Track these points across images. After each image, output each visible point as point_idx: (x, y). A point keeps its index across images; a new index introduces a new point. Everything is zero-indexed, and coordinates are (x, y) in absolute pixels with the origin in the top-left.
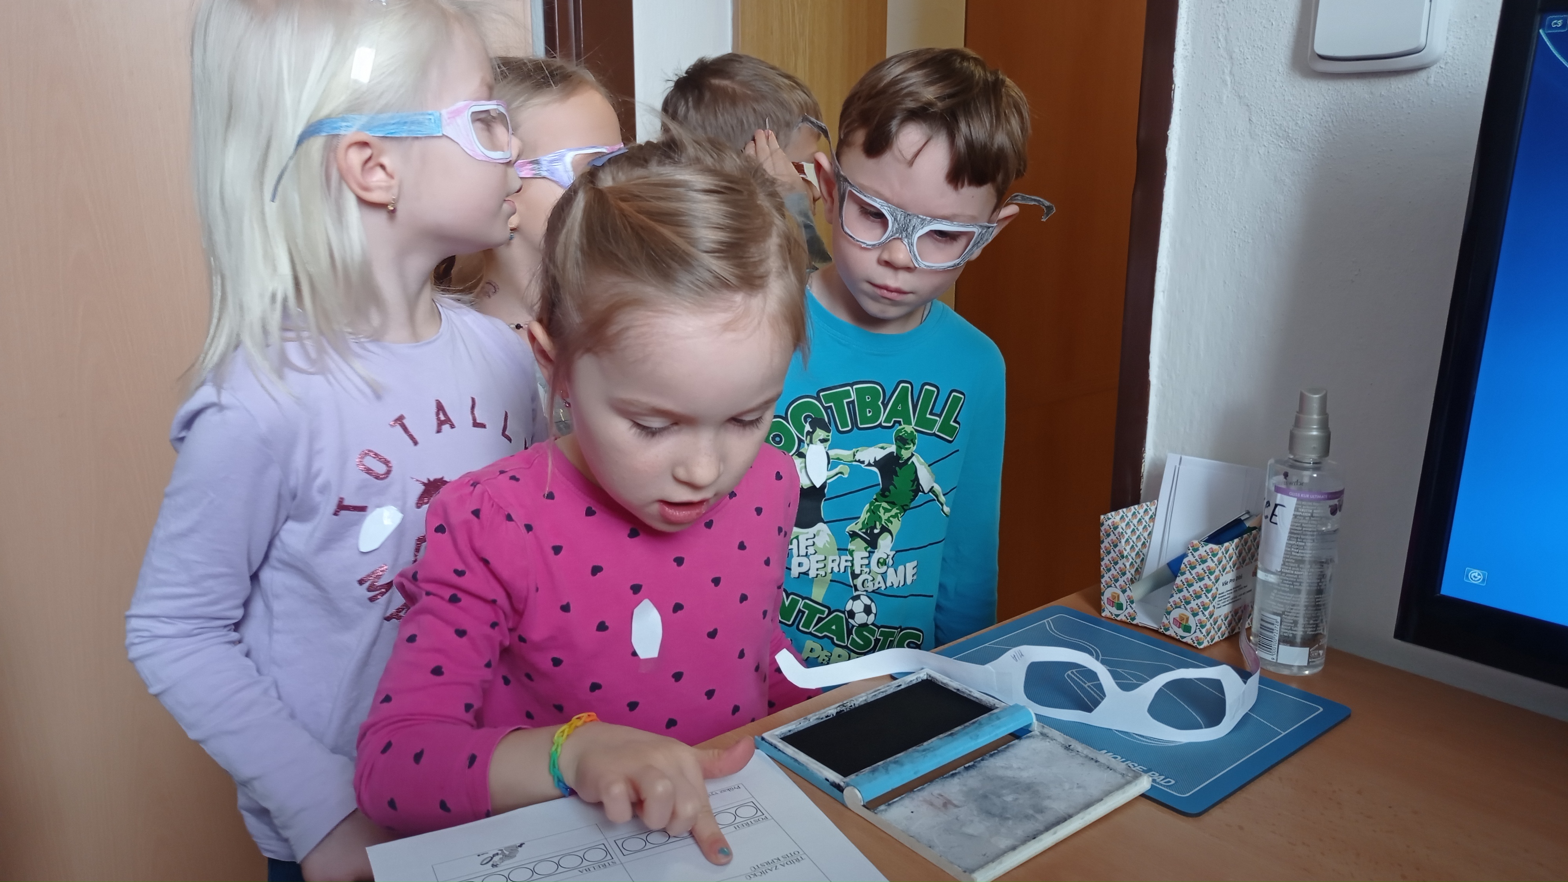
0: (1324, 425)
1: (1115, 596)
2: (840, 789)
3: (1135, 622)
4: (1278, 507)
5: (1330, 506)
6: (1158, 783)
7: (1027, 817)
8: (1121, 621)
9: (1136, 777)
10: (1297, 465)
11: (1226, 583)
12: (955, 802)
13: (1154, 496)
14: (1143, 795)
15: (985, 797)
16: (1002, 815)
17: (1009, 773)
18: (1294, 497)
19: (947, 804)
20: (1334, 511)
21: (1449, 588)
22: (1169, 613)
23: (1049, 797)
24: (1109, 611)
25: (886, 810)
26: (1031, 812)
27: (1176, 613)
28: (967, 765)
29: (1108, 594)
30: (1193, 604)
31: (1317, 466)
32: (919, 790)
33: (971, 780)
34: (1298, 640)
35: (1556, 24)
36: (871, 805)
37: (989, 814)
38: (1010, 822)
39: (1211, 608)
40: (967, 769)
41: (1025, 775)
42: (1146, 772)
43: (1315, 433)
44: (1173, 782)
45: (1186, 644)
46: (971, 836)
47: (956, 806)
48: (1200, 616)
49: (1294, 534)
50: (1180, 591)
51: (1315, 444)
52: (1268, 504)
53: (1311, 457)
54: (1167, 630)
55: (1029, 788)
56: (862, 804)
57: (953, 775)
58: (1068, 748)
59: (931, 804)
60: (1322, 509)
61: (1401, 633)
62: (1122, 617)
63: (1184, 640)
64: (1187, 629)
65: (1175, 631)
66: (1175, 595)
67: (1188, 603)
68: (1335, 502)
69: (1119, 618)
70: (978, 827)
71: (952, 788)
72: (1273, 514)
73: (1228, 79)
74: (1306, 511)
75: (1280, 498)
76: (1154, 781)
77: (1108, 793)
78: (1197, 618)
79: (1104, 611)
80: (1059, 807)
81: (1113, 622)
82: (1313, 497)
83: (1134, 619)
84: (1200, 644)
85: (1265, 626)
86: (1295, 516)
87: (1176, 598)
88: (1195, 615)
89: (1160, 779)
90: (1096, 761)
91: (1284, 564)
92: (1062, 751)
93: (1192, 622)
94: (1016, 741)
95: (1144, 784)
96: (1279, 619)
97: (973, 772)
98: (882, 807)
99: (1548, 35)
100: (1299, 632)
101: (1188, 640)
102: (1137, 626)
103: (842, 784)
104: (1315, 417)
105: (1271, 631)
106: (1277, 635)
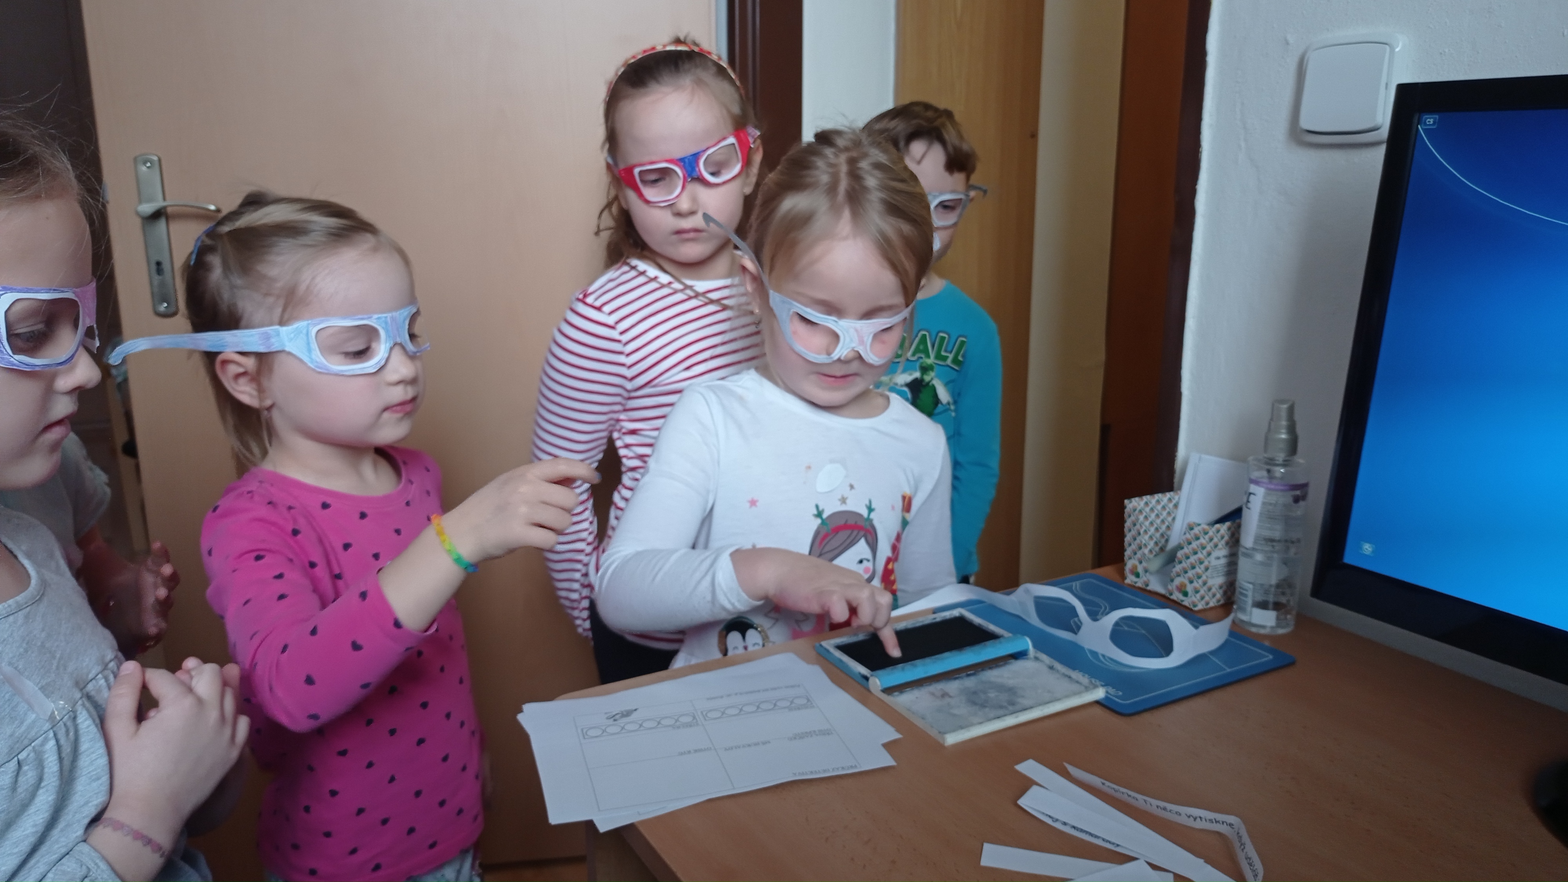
0: (1292, 429)
1: (1135, 567)
2: (866, 678)
3: (1148, 588)
4: (1252, 497)
5: (1292, 496)
6: (1110, 694)
7: (1001, 707)
8: (1140, 588)
9: (1095, 687)
10: (1271, 463)
11: (1218, 558)
12: (951, 694)
13: (1180, 488)
14: (1097, 702)
15: (975, 693)
16: (983, 706)
17: (999, 680)
18: (1262, 487)
19: (945, 695)
20: (1297, 500)
21: (1349, 558)
22: (1172, 580)
23: (1023, 697)
24: (1130, 579)
25: (898, 695)
26: (1005, 704)
27: (1178, 581)
28: (969, 673)
29: (1129, 564)
30: (1191, 574)
31: (1285, 464)
32: (927, 685)
33: (970, 683)
35: (1429, 122)
36: (889, 691)
37: (974, 703)
38: (987, 710)
39: (1204, 578)
40: (968, 675)
41: (1011, 683)
42: (1102, 686)
43: (1283, 436)
44: (1121, 693)
45: (1185, 607)
46: (954, 715)
47: (950, 697)
48: (1195, 584)
49: (1264, 517)
50: (1180, 562)
51: (1282, 445)
52: (1245, 492)
53: (1280, 457)
54: (1171, 594)
55: (1011, 690)
56: (880, 689)
57: (956, 679)
58: (1051, 668)
59: (933, 694)
60: (1288, 498)
61: (1317, 591)
62: (1139, 584)
63: (1184, 603)
64: (1186, 594)
65: (1177, 596)
66: (1176, 566)
67: (1186, 572)
68: (1298, 493)
69: (1137, 585)
70: (962, 710)
71: (952, 687)
72: (1248, 501)
73: (1243, 144)
74: (1273, 499)
76: (1107, 692)
77: (1067, 696)
78: (1193, 585)
79: (1126, 578)
80: (1026, 702)
81: (1133, 587)
82: (1277, 487)
83: (1147, 585)
84: (1195, 606)
86: (1264, 504)
87: (1178, 568)
88: (1191, 582)
89: (1112, 691)
90: (1070, 677)
91: (1255, 542)
92: (1045, 669)
93: (1189, 588)
94: (1013, 661)
95: (1099, 694)
96: (1251, 586)
97: (972, 678)
98: (896, 693)
99: (1424, 130)
101: (1186, 603)
102: (1150, 592)
103: (868, 675)
104: (1284, 423)
105: (1246, 596)
106: (1250, 601)
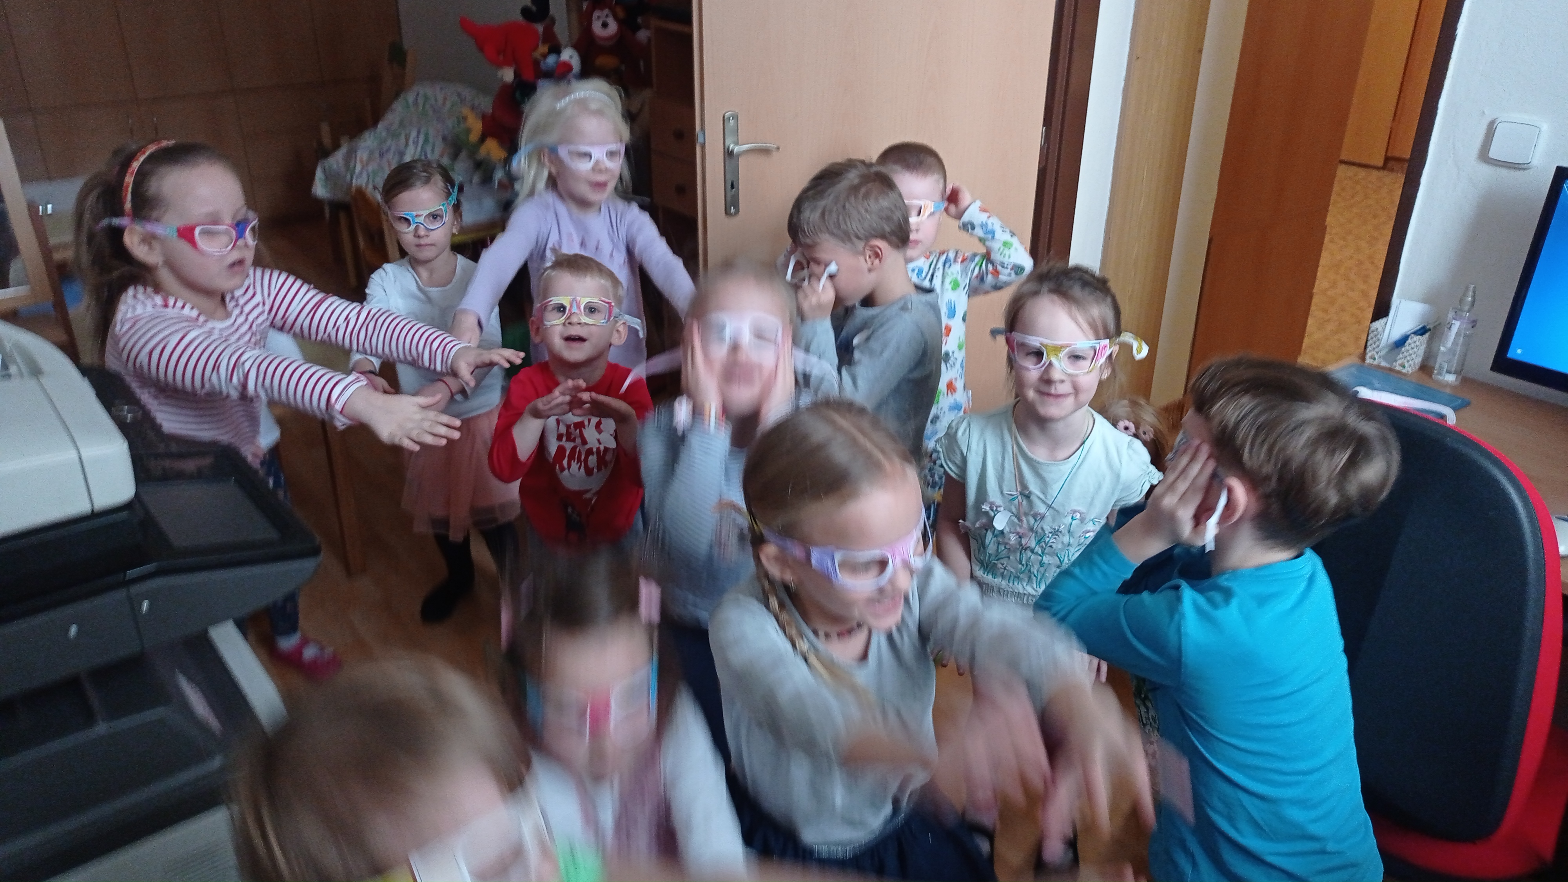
0: (1474, 296)
1: (1373, 355)
4: (1452, 324)
5: (1471, 325)
10: (1461, 310)
18: (1459, 322)
20: (1473, 327)
21: (1510, 355)
22: (1397, 361)
24: (1369, 361)
27: (1400, 361)
29: (1370, 354)
30: (1407, 358)
31: (1469, 311)
34: (1453, 372)
39: (1414, 360)
43: (1470, 299)
45: (1403, 373)
49: (1458, 334)
50: (1403, 353)
51: (1469, 303)
52: (1449, 323)
53: (1466, 308)
54: (1395, 367)
60: (1469, 326)
61: (1493, 369)
63: (1402, 371)
64: (1404, 367)
65: (1398, 368)
69: (1373, 364)
72: (1451, 327)
73: (1452, 155)
74: (1463, 327)
75: (1453, 322)
78: (1409, 363)
81: (1370, 365)
82: (1466, 322)
83: (1380, 364)
84: (1408, 372)
85: (1441, 367)
86: (1459, 329)
87: (1401, 355)
88: (1407, 362)
91: (1451, 345)
93: (1406, 364)
96: (1447, 364)
100: (1454, 369)
102: (1381, 367)
104: (1471, 293)
106: (1445, 370)
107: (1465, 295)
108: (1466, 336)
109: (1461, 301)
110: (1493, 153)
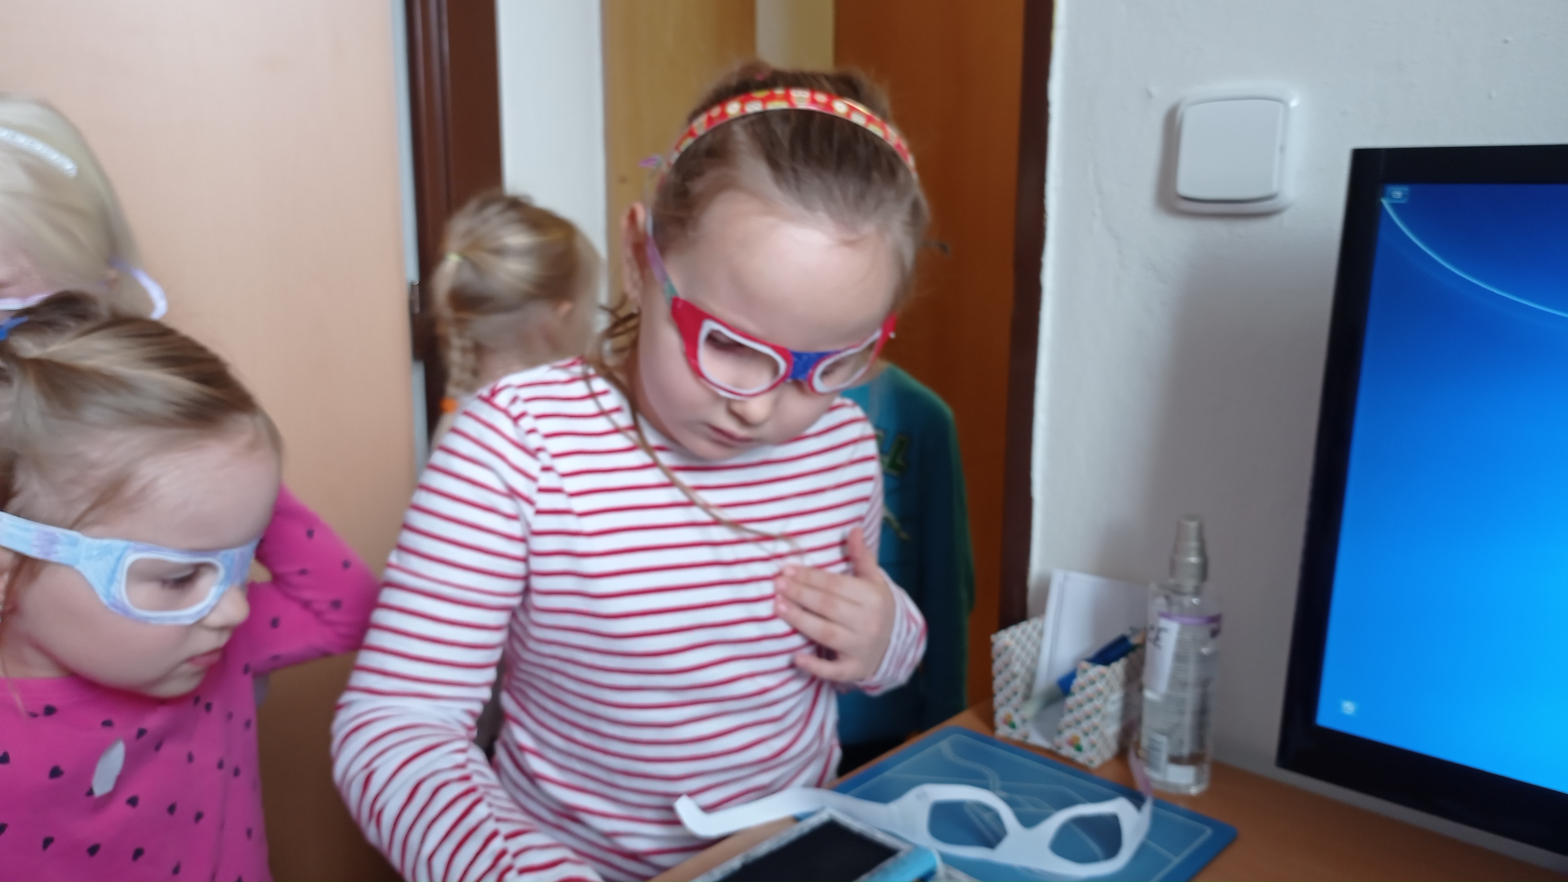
0: (1202, 552)
1: (1008, 716)
3: (1027, 742)
8: (1016, 741)
10: (1177, 591)
13: (1041, 611)
21: (1325, 718)
22: (1060, 732)
24: (1003, 731)
27: (1068, 734)
29: (1001, 713)
30: (1085, 725)
35: (1396, 194)
39: (1100, 728)
43: (1193, 560)
45: (1078, 763)
48: (1091, 736)
50: (1071, 711)
51: (1194, 571)
53: (1190, 584)
54: (1059, 750)
61: (1285, 758)
62: (1015, 737)
63: (1076, 760)
64: (1079, 749)
65: (1067, 751)
66: (1066, 715)
67: (1079, 723)
73: (1098, 212)
78: (1088, 737)
79: (997, 730)
81: (1007, 741)
83: (1026, 739)
84: (1092, 765)
87: (1068, 718)
88: (1086, 734)
93: (1084, 742)
99: (1390, 204)
101: (1079, 760)
102: (1031, 746)
104: (1193, 544)
107: (1177, 550)
108: (1203, 660)
109: (1173, 567)
110: (1186, 185)
